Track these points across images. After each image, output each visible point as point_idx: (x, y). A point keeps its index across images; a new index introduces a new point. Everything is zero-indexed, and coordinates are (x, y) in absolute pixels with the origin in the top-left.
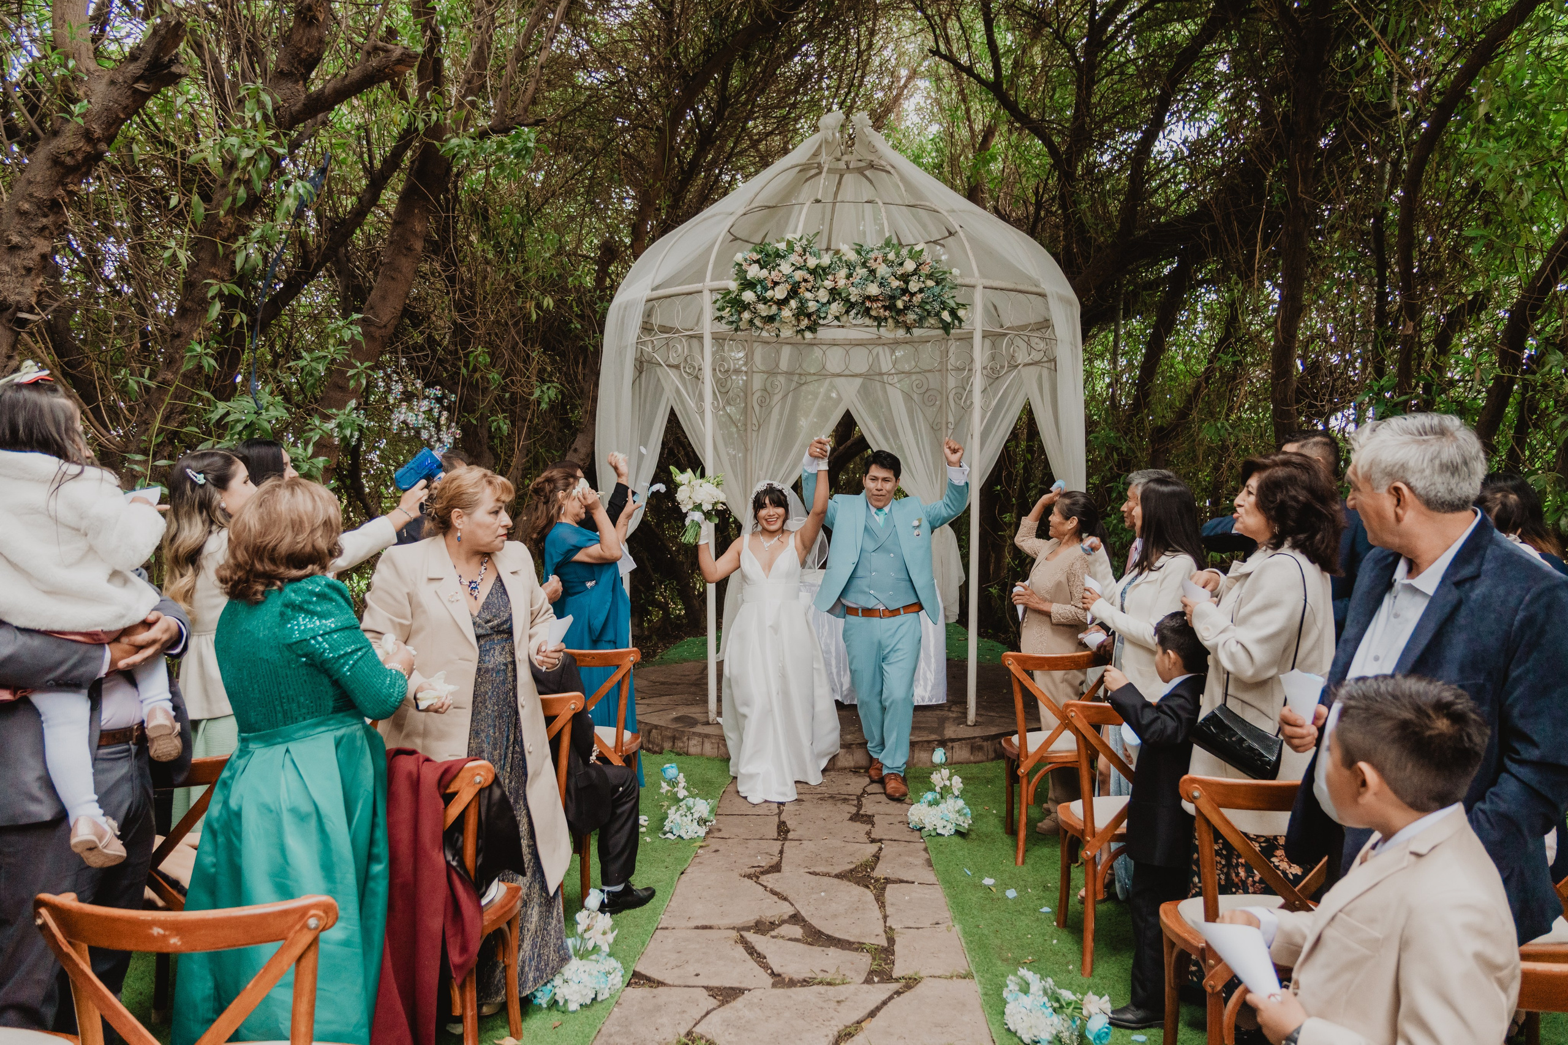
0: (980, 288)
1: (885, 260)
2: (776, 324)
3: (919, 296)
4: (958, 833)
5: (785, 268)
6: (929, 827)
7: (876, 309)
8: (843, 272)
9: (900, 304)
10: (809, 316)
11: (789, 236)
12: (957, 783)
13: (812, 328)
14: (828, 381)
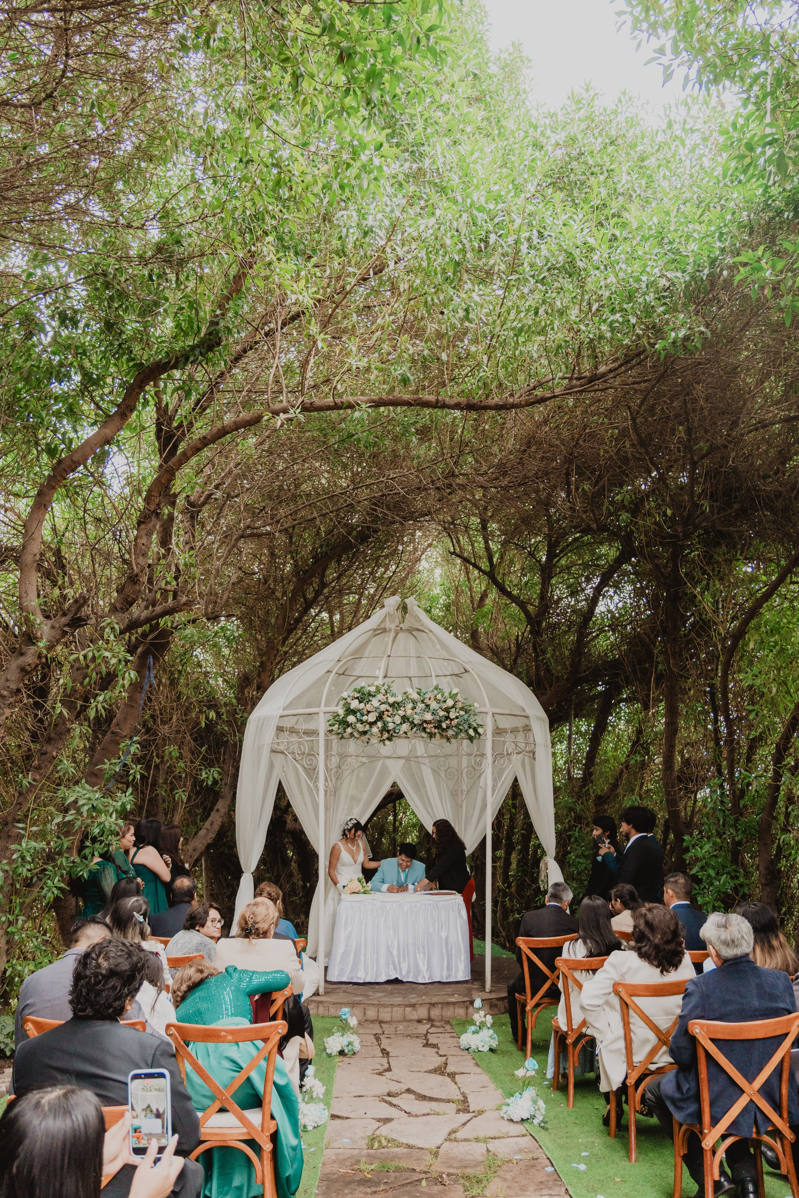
0: (490, 714)
1: (435, 699)
2: (367, 736)
3: (456, 721)
4: (491, 1050)
5: (375, 702)
6: (473, 1047)
7: (430, 728)
8: (410, 706)
9: (444, 725)
10: (388, 731)
11: (376, 683)
12: (489, 1019)
13: (389, 739)
14: (381, 762)
